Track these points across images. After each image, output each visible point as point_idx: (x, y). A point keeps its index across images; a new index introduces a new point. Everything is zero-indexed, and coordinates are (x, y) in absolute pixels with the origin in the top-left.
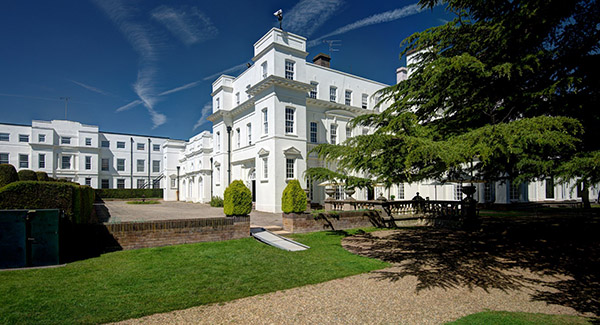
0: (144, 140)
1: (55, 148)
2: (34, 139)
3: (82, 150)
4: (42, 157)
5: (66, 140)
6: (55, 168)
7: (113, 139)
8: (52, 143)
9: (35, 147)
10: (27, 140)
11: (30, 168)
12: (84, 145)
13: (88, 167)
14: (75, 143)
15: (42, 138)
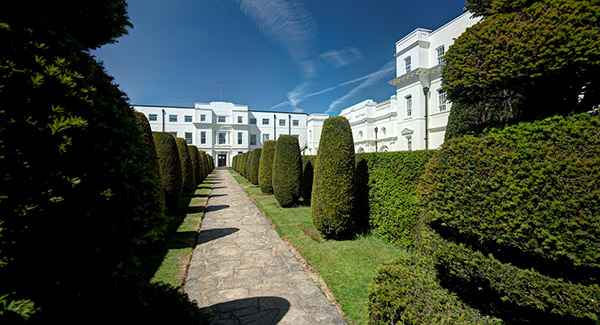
0: (285, 117)
1: (213, 126)
2: (196, 119)
3: (235, 127)
4: (203, 134)
5: (222, 119)
6: (214, 143)
7: (259, 116)
8: (211, 122)
9: (198, 126)
10: (191, 120)
11: (194, 144)
12: (236, 123)
13: (240, 142)
14: (229, 121)
15: (203, 118)
